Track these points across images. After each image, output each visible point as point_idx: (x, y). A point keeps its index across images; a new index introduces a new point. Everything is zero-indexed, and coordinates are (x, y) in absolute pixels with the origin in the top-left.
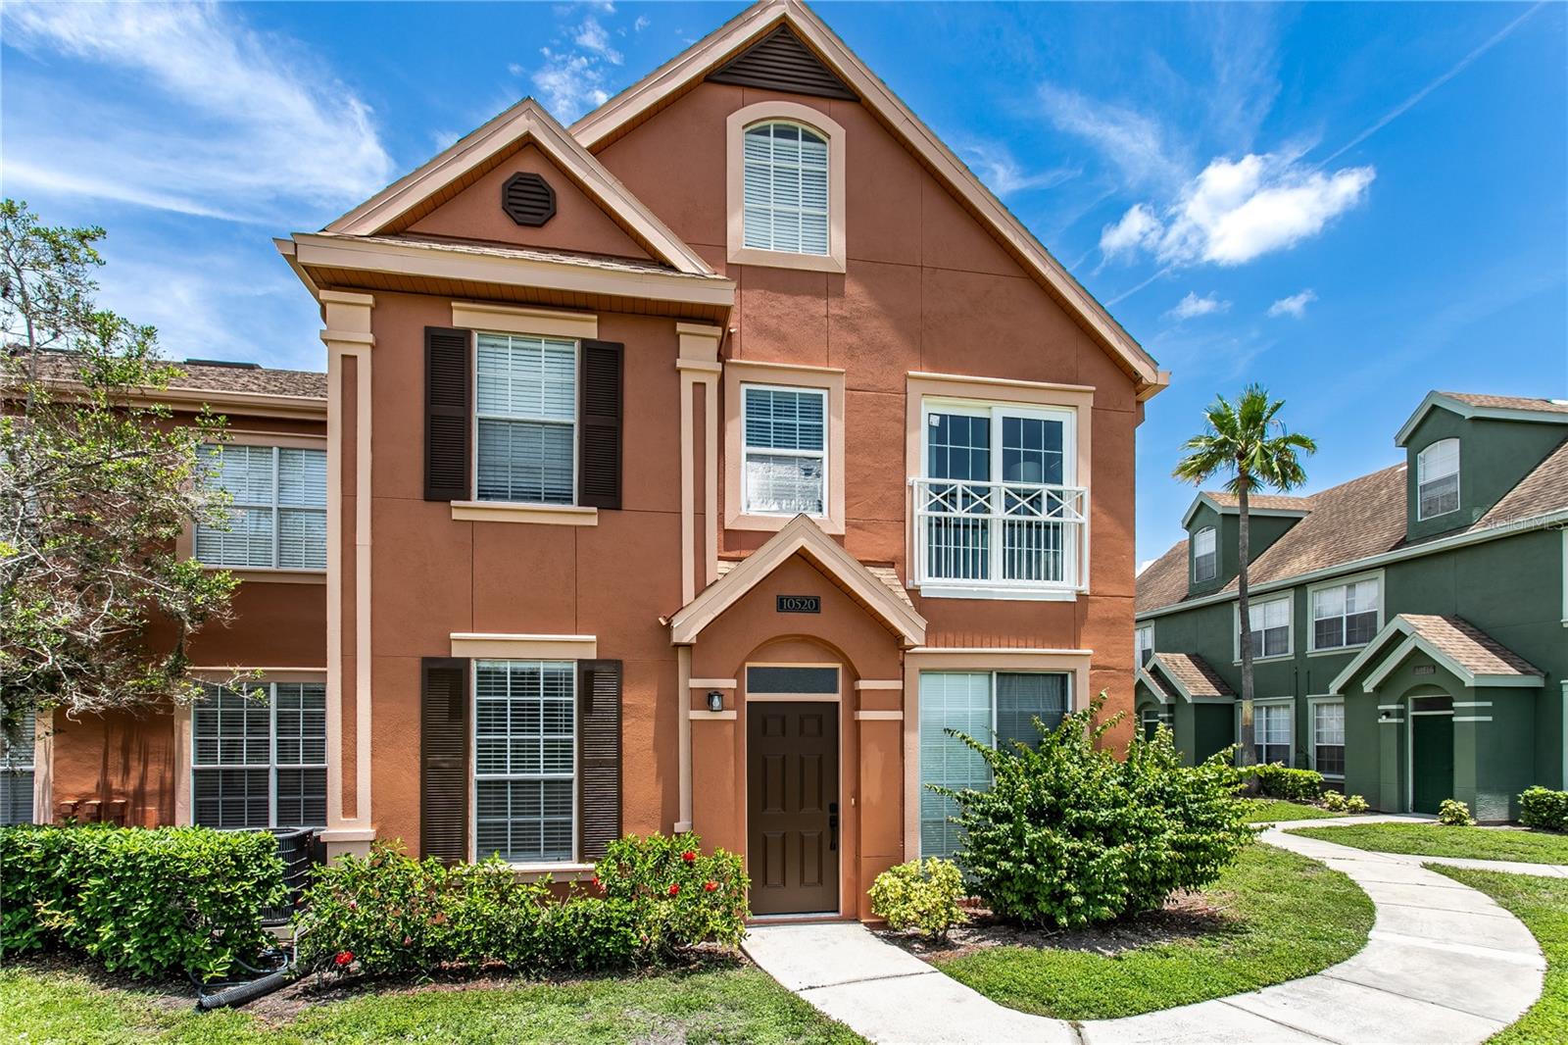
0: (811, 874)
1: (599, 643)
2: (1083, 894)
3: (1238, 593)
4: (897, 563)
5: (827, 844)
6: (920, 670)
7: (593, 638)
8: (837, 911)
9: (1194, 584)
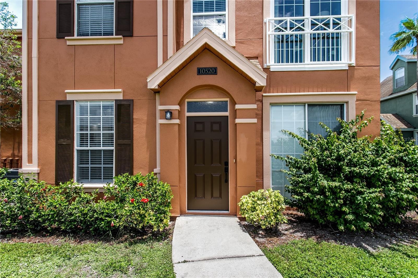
0: (216, 194)
1: (124, 92)
2: (353, 213)
3: (416, 89)
4: (258, 57)
5: (223, 180)
6: (270, 104)
7: (120, 90)
8: (228, 210)
9: (395, 89)
